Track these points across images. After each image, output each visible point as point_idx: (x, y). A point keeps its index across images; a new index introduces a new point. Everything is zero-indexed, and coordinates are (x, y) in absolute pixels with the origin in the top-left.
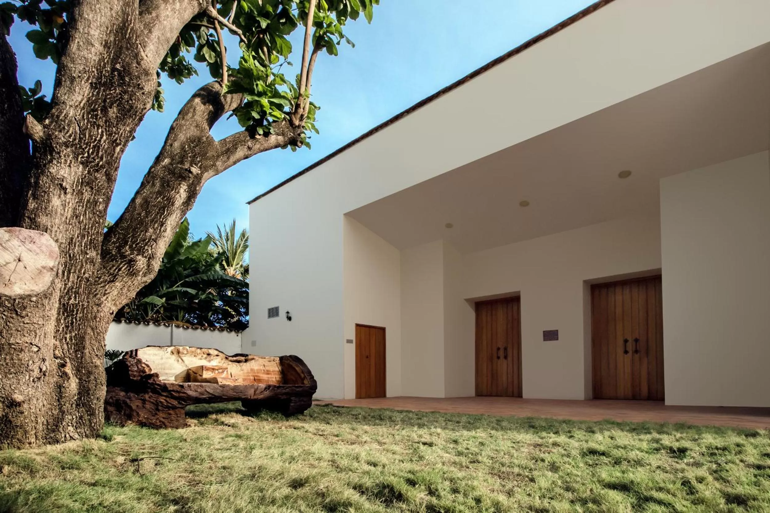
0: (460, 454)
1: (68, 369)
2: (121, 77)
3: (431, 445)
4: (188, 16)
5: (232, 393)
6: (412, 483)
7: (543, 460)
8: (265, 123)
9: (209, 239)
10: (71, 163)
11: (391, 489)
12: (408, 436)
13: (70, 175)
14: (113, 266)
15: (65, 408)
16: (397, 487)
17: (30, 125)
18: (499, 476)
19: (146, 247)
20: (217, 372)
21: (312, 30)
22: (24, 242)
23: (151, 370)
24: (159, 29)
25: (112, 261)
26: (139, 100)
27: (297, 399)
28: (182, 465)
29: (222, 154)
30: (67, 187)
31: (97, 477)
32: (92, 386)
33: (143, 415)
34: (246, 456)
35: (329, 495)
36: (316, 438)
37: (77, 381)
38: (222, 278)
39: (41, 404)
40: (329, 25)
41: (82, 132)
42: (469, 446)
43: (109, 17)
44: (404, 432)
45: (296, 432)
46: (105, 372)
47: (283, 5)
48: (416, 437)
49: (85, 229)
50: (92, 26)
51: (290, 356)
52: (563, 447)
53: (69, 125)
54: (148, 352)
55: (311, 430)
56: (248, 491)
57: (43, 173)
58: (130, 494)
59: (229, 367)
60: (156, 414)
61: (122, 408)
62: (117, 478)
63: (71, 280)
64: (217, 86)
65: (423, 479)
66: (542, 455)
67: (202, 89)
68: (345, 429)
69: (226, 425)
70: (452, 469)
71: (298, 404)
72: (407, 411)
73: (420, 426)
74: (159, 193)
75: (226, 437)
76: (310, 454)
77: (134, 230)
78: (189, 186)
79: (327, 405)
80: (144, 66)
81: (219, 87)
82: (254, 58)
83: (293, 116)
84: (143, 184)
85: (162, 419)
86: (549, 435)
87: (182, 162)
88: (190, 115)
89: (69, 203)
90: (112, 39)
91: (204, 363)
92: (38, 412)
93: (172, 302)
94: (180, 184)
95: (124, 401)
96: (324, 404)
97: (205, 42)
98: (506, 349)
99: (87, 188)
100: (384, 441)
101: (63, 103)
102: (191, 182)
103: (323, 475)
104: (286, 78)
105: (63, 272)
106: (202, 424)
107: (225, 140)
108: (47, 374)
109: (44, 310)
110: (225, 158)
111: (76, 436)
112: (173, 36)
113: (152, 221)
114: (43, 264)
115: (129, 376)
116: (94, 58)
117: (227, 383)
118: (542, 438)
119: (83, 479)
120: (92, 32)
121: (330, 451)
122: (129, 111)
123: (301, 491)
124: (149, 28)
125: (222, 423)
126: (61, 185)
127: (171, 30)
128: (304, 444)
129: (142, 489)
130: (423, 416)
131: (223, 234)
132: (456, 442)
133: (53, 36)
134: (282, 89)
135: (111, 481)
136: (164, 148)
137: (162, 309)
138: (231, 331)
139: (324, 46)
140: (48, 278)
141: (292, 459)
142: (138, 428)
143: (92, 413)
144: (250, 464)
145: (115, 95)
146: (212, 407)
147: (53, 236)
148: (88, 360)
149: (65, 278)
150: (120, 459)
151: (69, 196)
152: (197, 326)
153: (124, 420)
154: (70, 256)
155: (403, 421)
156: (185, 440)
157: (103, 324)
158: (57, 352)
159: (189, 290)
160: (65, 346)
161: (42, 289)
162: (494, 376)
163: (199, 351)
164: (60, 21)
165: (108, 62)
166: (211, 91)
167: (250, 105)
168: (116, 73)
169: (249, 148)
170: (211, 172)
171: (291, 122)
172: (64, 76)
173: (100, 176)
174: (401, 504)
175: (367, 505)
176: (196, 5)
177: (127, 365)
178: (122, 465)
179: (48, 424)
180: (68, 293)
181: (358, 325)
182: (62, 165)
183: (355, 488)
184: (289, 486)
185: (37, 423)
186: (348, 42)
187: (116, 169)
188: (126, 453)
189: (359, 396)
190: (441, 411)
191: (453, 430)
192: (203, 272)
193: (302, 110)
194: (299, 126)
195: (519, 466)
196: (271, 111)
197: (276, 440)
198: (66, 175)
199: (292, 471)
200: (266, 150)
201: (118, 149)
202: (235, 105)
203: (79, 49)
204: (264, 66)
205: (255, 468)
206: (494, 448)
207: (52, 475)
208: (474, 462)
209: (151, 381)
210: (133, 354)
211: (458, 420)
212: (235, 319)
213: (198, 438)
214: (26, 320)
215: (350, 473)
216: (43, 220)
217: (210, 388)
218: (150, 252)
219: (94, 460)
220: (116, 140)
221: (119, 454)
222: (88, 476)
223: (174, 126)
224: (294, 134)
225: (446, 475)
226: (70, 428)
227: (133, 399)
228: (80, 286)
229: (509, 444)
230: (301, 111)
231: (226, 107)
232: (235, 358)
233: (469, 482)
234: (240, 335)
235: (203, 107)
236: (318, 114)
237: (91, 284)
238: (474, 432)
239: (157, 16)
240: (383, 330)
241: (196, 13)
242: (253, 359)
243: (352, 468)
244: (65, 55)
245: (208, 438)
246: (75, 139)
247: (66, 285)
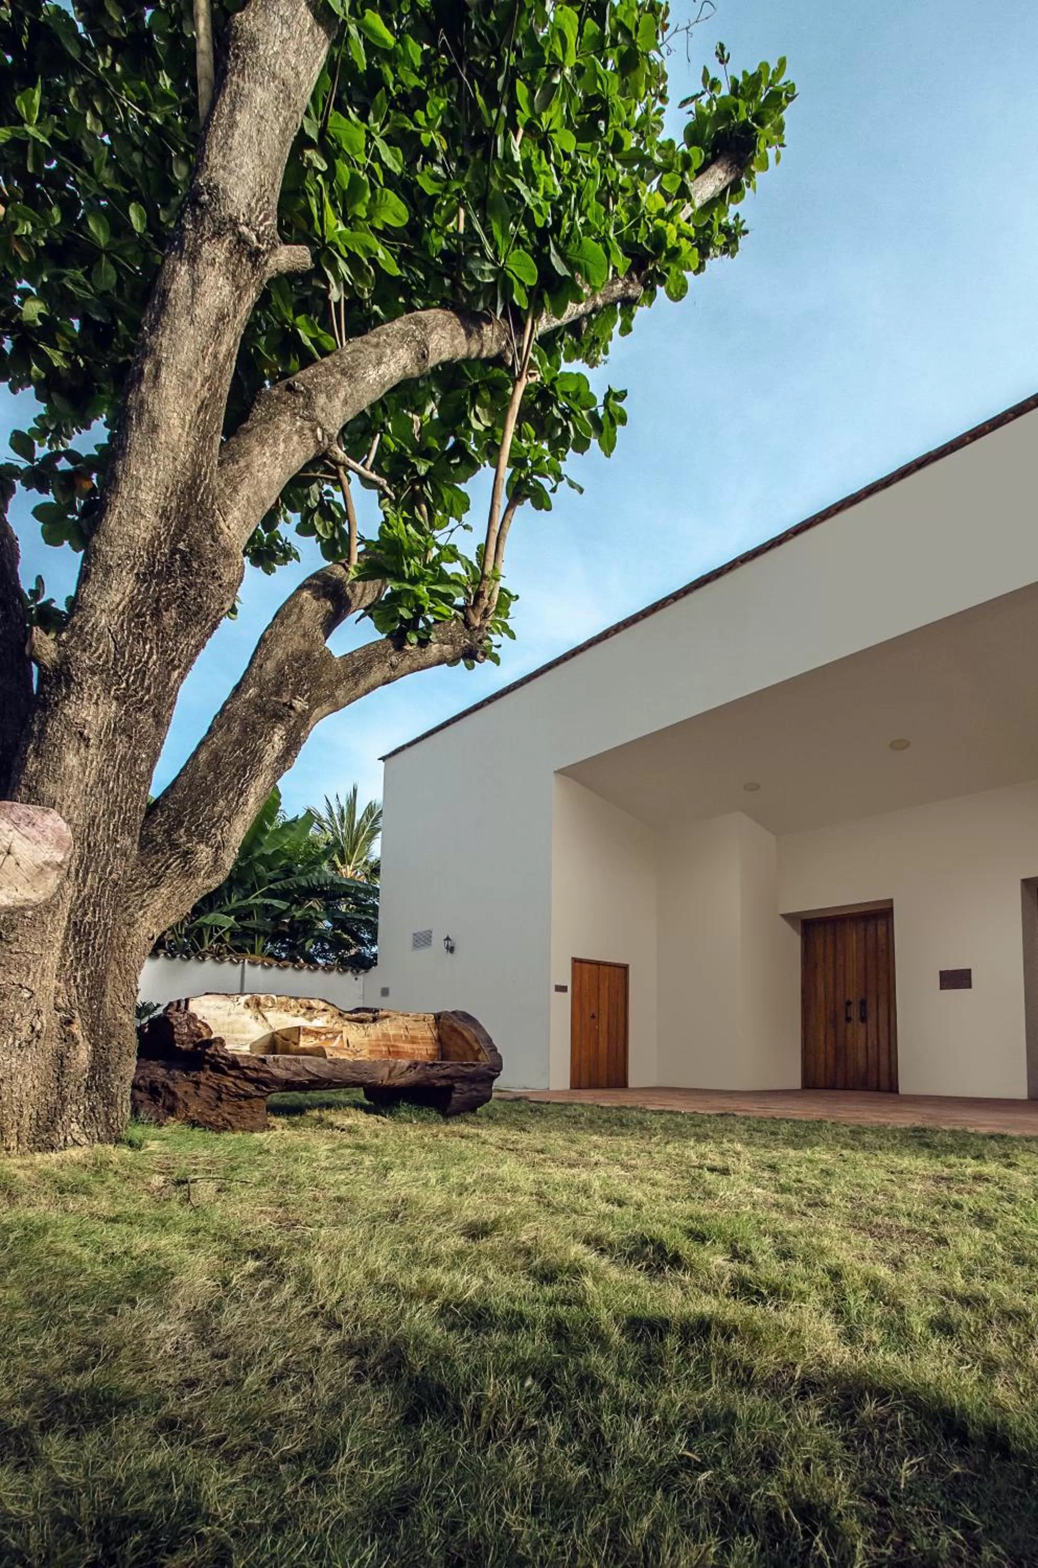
0: (784, 1189)
1: (76, 1029)
2: (186, 562)
3: (725, 1172)
4: (297, 462)
5: (349, 1075)
6: (699, 1237)
7: (958, 1206)
8: (421, 624)
9: (310, 817)
10: (99, 698)
11: (660, 1247)
12: (677, 1155)
13: (96, 717)
14: (158, 861)
15: (67, 1092)
16: (670, 1245)
17: (36, 642)
18: (872, 1234)
19: (213, 831)
20: (323, 1037)
21: (506, 472)
22: (18, 825)
23: (211, 1032)
24: (250, 486)
25: (156, 853)
26: (213, 596)
27: (465, 1088)
28: (265, 1192)
29: (347, 677)
30: (91, 736)
31: (119, 1208)
32: (113, 1057)
33: (195, 1108)
34: (378, 1182)
35: (540, 1252)
36: (502, 1154)
37: (90, 1048)
38: (332, 883)
39: (30, 1085)
40: (537, 463)
41: (120, 650)
42: (801, 1177)
43: (170, 473)
44: (669, 1149)
45: (464, 1143)
46: (135, 1035)
47: (455, 436)
48: (694, 1157)
49: (115, 802)
50: (142, 487)
51: (454, 1013)
52: (997, 1184)
53: (98, 640)
54: (206, 1003)
55: (491, 1140)
56: (388, 1240)
57: (53, 715)
58: (177, 1238)
59: (344, 1029)
60: (217, 1106)
61: (160, 1095)
62: (152, 1211)
63: (89, 883)
64: (339, 571)
65: (719, 1230)
66: (955, 1197)
67: (315, 576)
68: (557, 1140)
69: (338, 1128)
70: (774, 1215)
71: (468, 1094)
72: (671, 1112)
73: (701, 1138)
74: (239, 743)
75: (339, 1148)
76: (495, 1181)
77: (194, 803)
78: (289, 732)
79: (518, 1099)
80: (223, 543)
81: (344, 572)
82: (406, 521)
83: (470, 611)
84: (210, 730)
85: (226, 1115)
86: (962, 1161)
87: (278, 693)
88: (294, 618)
89: (92, 762)
90: (174, 504)
91: (301, 1022)
92: (25, 1098)
93: (246, 923)
94: (273, 728)
95: (163, 1083)
96: (511, 1097)
97: (316, 504)
98: (863, 1003)
99: (123, 737)
100: (633, 1162)
101: (91, 606)
102: (292, 723)
103: (525, 1218)
104: (460, 551)
105: (77, 871)
106: (294, 1125)
107: (351, 654)
108: (42, 1035)
109: (44, 931)
110: (351, 684)
111: (84, 1139)
112: (271, 496)
113: (225, 788)
114: (47, 857)
115: (174, 1042)
116: (144, 535)
117: (342, 1057)
118: (950, 1166)
119: (94, 1210)
120: (143, 496)
121: (532, 1177)
122: (196, 614)
123: (485, 1244)
124: (234, 485)
125: (331, 1125)
126: (81, 734)
127: (269, 486)
128: (482, 1164)
129: (197, 1231)
130: (703, 1121)
131: (336, 811)
132: (773, 1168)
133: (74, 511)
134: (452, 568)
135: (143, 1215)
136: (247, 671)
137: (228, 934)
138: (345, 971)
139: (526, 497)
140: (53, 880)
141: (463, 1189)
142: (186, 1130)
143: (110, 1101)
144: (385, 1194)
145: (175, 590)
146: (310, 1099)
147: (64, 814)
148: (109, 1014)
149: (80, 880)
150: (157, 1180)
151: (92, 751)
152: (286, 963)
153: (162, 1115)
154: (89, 845)
155: (665, 1129)
156: (268, 1151)
157: (136, 954)
158: (60, 1000)
159: (275, 902)
160: (74, 991)
161: (43, 898)
162: (840, 1052)
163: (292, 1002)
164: (86, 486)
165: (165, 539)
166: (330, 578)
167: (395, 597)
168: (177, 556)
169: (393, 667)
170: (326, 707)
171: (467, 623)
172: (94, 565)
173: (145, 719)
174: (680, 1273)
175: (614, 1273)
176: (312, 444)
177: (172, 1024)
178: (159, 1189)
179: (39, 1118)
180: (82, 904)
181: (575, 961)
182: (85, 703)
183: (587, 1242)
184: (463, 1234)
185: (21, 1116)
186: (572, 485)
187: (172, 705)
188: (166, 1170)
189: (577, 1084)
190: (738, 1113)
191: (765, 1147)
192: (301, 874)
193: (486, 601)
194: (480, 628)
195: (909, 1215)
196: (432, 605)
197: (430, 1155)
198: (89, 718)
199: (467, 1209)
200: (423, 668)
201: (175, 674)
202: (368, 600)
203: (120, 523)
204: (423, 533)
205: (396, 1202)
206: (855, 1182)
207: (45, 1202)
208: (816, 1204)
209: (210, 1051)
210: (181, 1005)
211: (772, 1129)
212: (353, 952)
213: (289, 1149)
214: (15, 947)
215: (575, 1216)
216: (49, 789)
217: (312, 1065)
218: (219, 838)
219: (112, 1180)
220: (173, 660)
221: (154, 1172)
222: (103, 1205)
223: (267, 635)
224: (471, 640)
225: (762, 1227)
226: (74, 1126)
227: (180, 1081)
228: (103, 892)
229: (882, 1173)
230: (484, 602)
231: (354, 604)
232: (354, 1016)
233: (814, 1240)
234: (360, 977)
235: (315, 604)
236: (514, 607)
237: (120, 891)
238: (809, 1152)
239: (247, 467)
240: (625, 968)
241: (310, 457)
242: (387, 1017)
243: (577, 1207)
244: (97, 532)
245: (306, 1149)
246: (107, 662)
247: (79, 891)
